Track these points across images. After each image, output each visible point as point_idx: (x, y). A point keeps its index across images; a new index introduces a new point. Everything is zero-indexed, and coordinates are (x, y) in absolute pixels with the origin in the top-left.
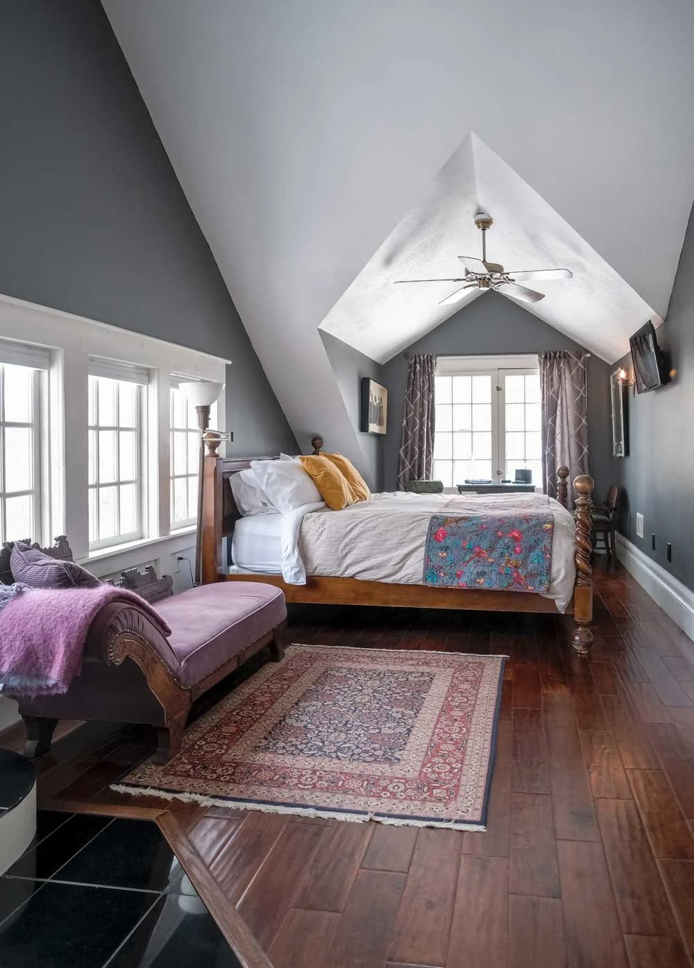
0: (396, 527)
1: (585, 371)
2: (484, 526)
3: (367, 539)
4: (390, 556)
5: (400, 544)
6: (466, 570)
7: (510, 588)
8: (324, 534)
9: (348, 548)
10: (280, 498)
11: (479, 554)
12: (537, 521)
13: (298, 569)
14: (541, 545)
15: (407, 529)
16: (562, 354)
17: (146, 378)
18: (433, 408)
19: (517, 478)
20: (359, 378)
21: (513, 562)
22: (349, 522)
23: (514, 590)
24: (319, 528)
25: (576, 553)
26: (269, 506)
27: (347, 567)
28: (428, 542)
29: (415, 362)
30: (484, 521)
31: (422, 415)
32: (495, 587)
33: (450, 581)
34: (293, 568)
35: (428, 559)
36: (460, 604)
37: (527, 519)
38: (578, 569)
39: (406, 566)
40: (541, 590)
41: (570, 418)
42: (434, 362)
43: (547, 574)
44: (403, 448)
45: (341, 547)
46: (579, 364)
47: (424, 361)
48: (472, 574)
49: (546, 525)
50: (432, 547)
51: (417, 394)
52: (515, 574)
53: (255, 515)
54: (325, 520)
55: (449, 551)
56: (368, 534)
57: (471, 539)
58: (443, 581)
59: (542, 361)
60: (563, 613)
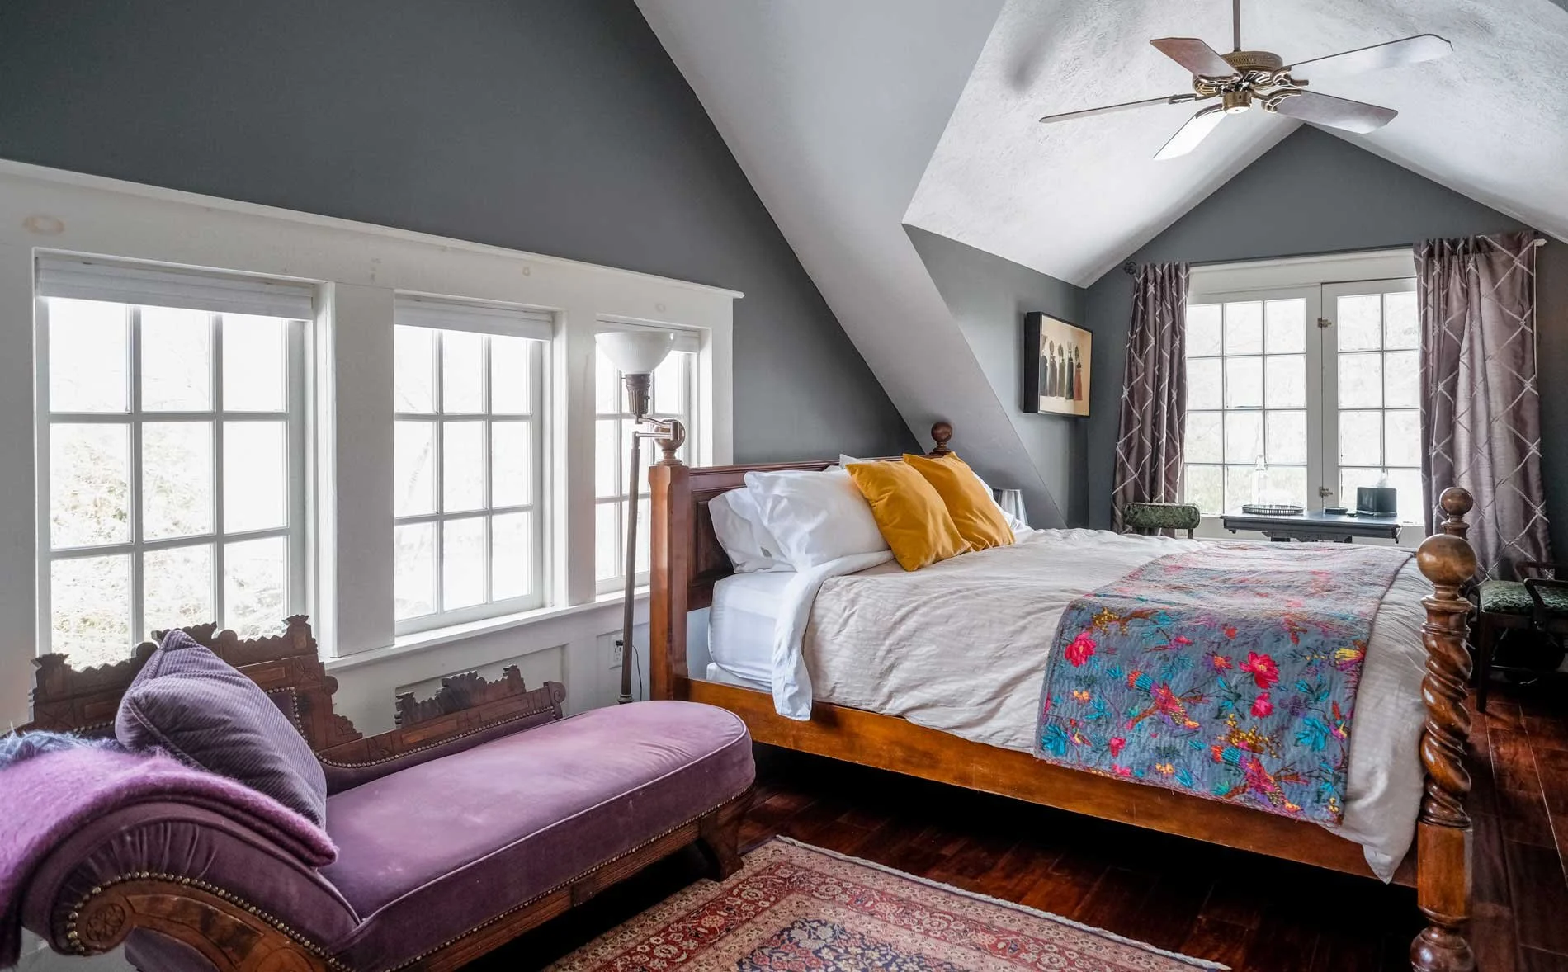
0: (991, 622)
1: (1531, 278)
2: (1183, 638)
3: (932, 641)
4: (973, 682)
5: (995, 660)
6: (1130, 736)
7: (1236, 797)
8: (852, 621)
9: (892, 657)
10: (793, 542)
11: (1165, 705)
12: (1321, 637)
13: (796, 689)
14: (1325, 704)
15: (1011, 628)
16: (1471, 243)
17: (547, 328)
18: (1181, 364)
19: (1361, 505)
20: (1019, 314)
21: (1247, 734)
22: (900, 602)
23: (1248, 804)
24: (845, 609)
25: (1424, 734)
26: (775, 556)
27: (890, 696)
28: (1053, 660)
29: (1146, 280)
30: (1185, 624)
31: (1158, 379)
32: (1201, 790)
33: (1095, 757)
34: (787, 685)
35: (1048, 701)
36: (1124, 813)
37: (1294, 629)
38: (1428, 778)
39: (1003, 709)
40: (1322, 816)
41: (1494, 379)
42: (1183, 277)
43: (1337, 779)
44: (1122, 441)
45: (881, 653)
46: (1517, 262)
47: (1163, 277)
48: (1143, 751)
49: (1343, 650)
50: (1061, 675)
51: (1148, 340)
52: (1251, 767)
53: (750, 572)
54: (858, 595)
55: (1097, 688)
56: (935, 630)
57: (1148, 665)
58: (1077, 756)
59: (1422, 260)
60: (1387, 880)
